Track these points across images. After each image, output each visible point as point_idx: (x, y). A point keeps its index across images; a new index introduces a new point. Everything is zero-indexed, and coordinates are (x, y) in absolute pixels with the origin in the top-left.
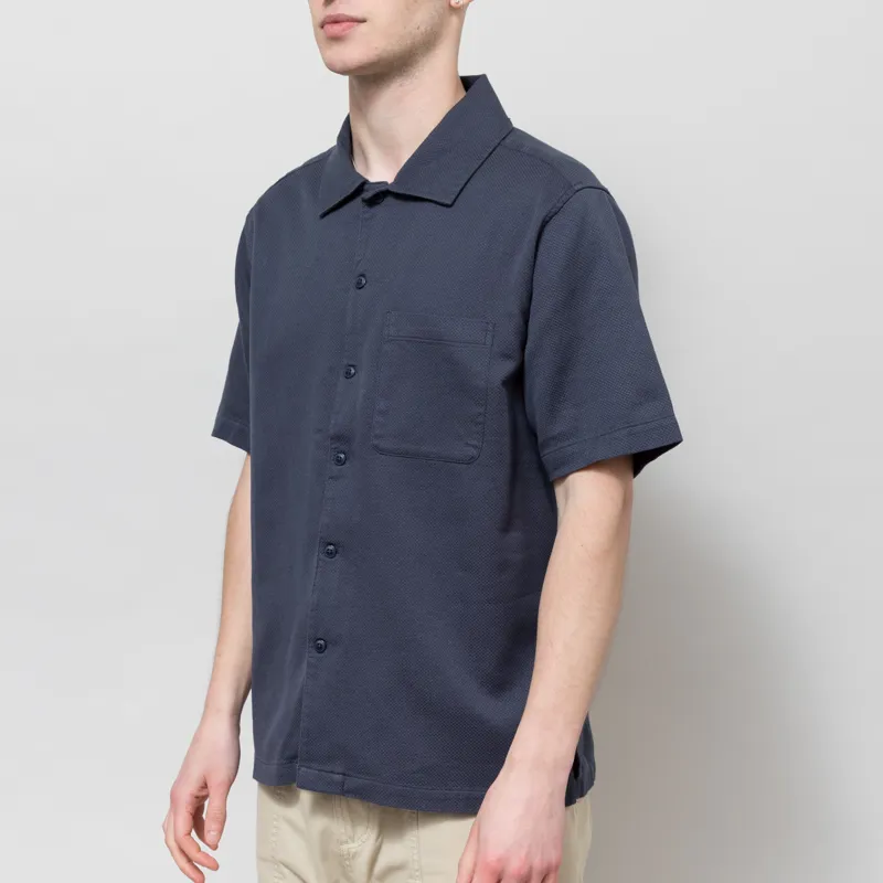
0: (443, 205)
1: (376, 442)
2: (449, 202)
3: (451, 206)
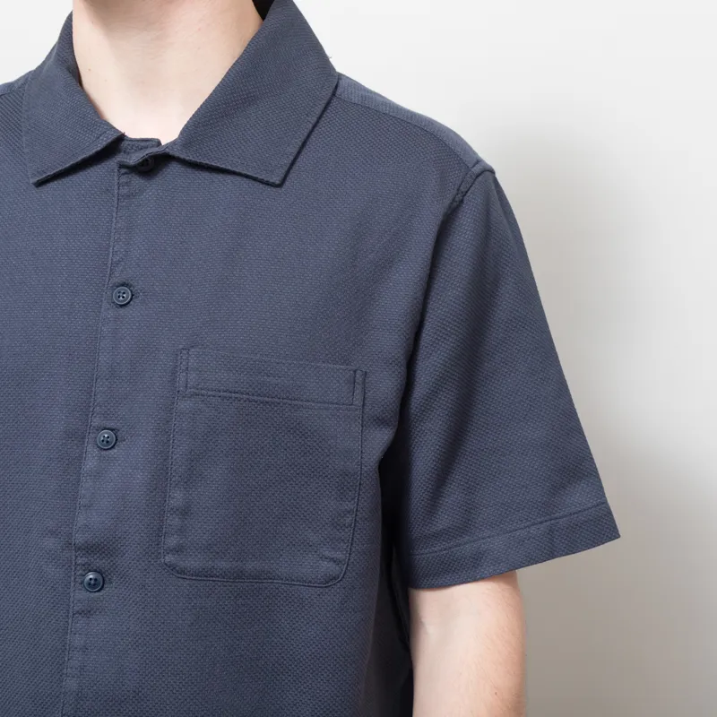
0: (267, 183)
1: (169, 558)
2: (276, 180)
3: (280, 185)
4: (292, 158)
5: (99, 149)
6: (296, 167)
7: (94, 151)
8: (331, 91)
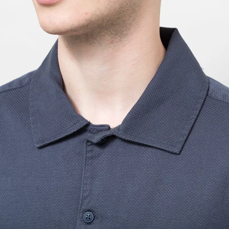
2: (177, 151)
3: (179, 154)
4: (185, 137)
5: (75, 130)
6: (188, 143)
7: (72, 131)
8: (206, 93)
